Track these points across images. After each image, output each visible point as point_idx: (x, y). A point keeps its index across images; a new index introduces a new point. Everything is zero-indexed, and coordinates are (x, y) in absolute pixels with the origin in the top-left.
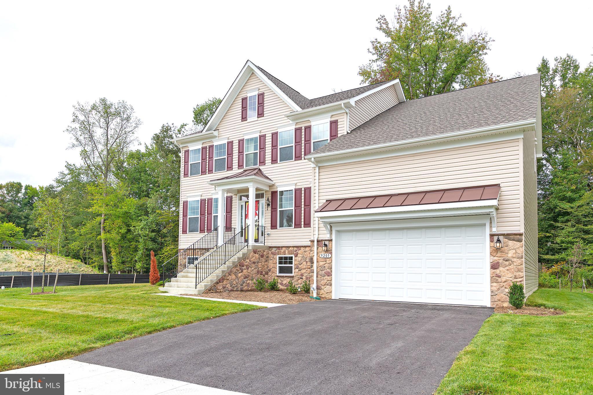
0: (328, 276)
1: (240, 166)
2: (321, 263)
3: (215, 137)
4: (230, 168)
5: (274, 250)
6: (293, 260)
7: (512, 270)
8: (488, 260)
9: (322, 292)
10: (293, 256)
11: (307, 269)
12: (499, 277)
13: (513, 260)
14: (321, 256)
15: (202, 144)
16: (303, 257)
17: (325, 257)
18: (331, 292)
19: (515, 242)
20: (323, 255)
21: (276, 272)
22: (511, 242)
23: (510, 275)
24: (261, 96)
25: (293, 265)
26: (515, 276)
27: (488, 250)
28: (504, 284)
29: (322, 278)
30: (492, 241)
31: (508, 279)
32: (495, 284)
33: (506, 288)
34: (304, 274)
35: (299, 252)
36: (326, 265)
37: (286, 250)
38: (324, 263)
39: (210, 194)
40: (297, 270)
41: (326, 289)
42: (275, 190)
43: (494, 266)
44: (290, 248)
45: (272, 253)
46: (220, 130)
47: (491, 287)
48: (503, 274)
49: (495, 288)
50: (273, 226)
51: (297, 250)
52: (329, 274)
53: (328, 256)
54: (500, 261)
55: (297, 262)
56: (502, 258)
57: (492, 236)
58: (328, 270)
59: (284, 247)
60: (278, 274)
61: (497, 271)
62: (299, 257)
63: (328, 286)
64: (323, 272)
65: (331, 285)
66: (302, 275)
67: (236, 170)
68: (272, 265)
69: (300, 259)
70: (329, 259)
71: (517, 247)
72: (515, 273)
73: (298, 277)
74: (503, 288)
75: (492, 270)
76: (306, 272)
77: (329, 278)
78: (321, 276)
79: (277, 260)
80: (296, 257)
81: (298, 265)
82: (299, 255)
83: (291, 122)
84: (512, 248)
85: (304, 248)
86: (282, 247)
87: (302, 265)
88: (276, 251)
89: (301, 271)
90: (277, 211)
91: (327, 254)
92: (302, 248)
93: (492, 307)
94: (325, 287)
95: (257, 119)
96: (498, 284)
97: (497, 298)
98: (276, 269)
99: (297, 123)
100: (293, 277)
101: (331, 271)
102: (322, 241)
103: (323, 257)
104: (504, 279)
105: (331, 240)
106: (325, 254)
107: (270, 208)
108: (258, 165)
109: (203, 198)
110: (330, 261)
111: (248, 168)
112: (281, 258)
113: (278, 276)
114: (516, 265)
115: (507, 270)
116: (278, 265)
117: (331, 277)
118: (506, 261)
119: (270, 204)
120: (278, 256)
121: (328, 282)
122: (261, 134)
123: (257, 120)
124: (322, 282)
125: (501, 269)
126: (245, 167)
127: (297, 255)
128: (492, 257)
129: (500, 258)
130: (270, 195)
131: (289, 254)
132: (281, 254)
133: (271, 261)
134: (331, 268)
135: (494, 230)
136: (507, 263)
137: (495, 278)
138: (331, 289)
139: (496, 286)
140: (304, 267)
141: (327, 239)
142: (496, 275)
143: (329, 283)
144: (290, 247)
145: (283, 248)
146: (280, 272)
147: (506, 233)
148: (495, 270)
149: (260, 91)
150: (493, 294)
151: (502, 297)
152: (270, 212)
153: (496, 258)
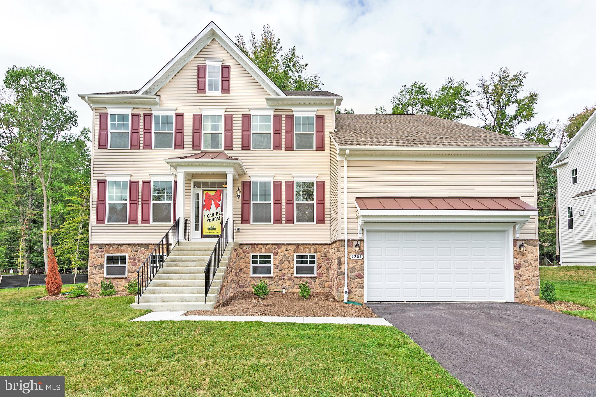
0: (360, 278)
1: (196, 145)
2: (351, 265)
3: (156, 104)
4: (180, 146)
5: (245, 248)
6: (272, 260)
7: (531, 270)
8: (511, 262)
9: (352, 295)
10: (272, 255)
11: (289, 269)
12: (521, 276)
13: (531, 262)
14: (351, 257)
15: (132, 110)
16: (285, 255)
17: (357, 258)
18: (363, 295)
19: (532, 247)
20: (353, 256)
21: (249, 273)
22: (530, 246)
23: (529, 275)
24: (226, 69)
25: (272, 265)
26: (533, 275)
27: (512, 253)
28: (525, 282)
29: (353, 281)
30: (515, 245)
31: (528, 277)
32: (518, 282)
33: (526, 285)
34: (286, 274)
35: (280, 250)
36: (357, 266)
37: (263, 248)
38: (355, 264)
39: (148, 175)
40: (277, 270)
41: (357, 292)
42: (247, 180)
43: (517, 267)
44: (268, 246)
45: (244, 252)
46: (162, 97)
47: (514, 285)
48: (524, 274)
49: (518, 286)
50: (245, 221)
51: (276, 248)
52: (361, 277)
53: (360, 257)
54: (522, 263)
55: (277, 261)
56: (523, 260)
57: (515, 241)
58: (359, 272)
59: (260, 244)
60: (252, 275)
61: (520, 271)
62: (279, 256)
63: (359, 289)
64: (354, 274)
65: (363, 288)
66: (284, 275)
67: (188, 150)
68: (244, 265)
69: (280, 258)
70: (360, 260)
71: (534, 251)
72: (533, 273)
73: (279, 277)
74: (524, 285)
75: (515, 270)
76: (289, 272)
77: (360, 281)
78: (351, 278)
79: (250, 259)
80: (276, 255)
81: (279, 264)
82: (279, 254)
83: (267, 107)
84: (531, 252)
85: (286, 246)
86: (257, 245)
87: (283, 265)
88: (250, 249)
89: (282, 271)
90: (250, 204)
91: (359, 255)
92: (283, 247)
93: (516, 302)
94: (356, 290)
95: (220, 94)
96: (520, 282)
97: (519, 294)
98: (249, 269)
99: (275, 109)
100: (272, 278)
101: (363, 273)
102: (353, 240)
103: (353, 258)
104: (524, 278)
105: (363, 240)
106: (357, 255)
107: (240, 200)
108: (223, 149)
109: (133, 179)
110: (362, 263)
111: (206, 150)
112: (254, 257)
113: (251, 278)
114: (534, 266)
115: (527, 270)
116: (252, 265)
117: (363, 279)
118: (526, 262)
119: (241, 195)
120: (252, 255)
121: (359, 285)
122: (227, 113)
123: (221, 96)
124: (353, 285)
125: (522, 269)
126: (202, 148)
127: (277, 253)
128: (516, 259)
129: (521, 260)
130: (240, 185)
131: (266, 253)
132: (255, 253)
133: (243, 261)
134: (363, 270)
135: (518, 236)
136: (527, 264)
137: (518, 277)
138: (364, 292)
139: (519, 284)
140: (287, 266)
141: (358, 238)
142: (519, 274)
143: (361, 286)
144: (269, 244)
145: (259, 246)
146: (254, 273)
147: (527, 239)
148: (518, 271)
149: (224, 62)
150: (516, 291)
151: (523, 294)
152: (240, 204)
153: (518, 260)
